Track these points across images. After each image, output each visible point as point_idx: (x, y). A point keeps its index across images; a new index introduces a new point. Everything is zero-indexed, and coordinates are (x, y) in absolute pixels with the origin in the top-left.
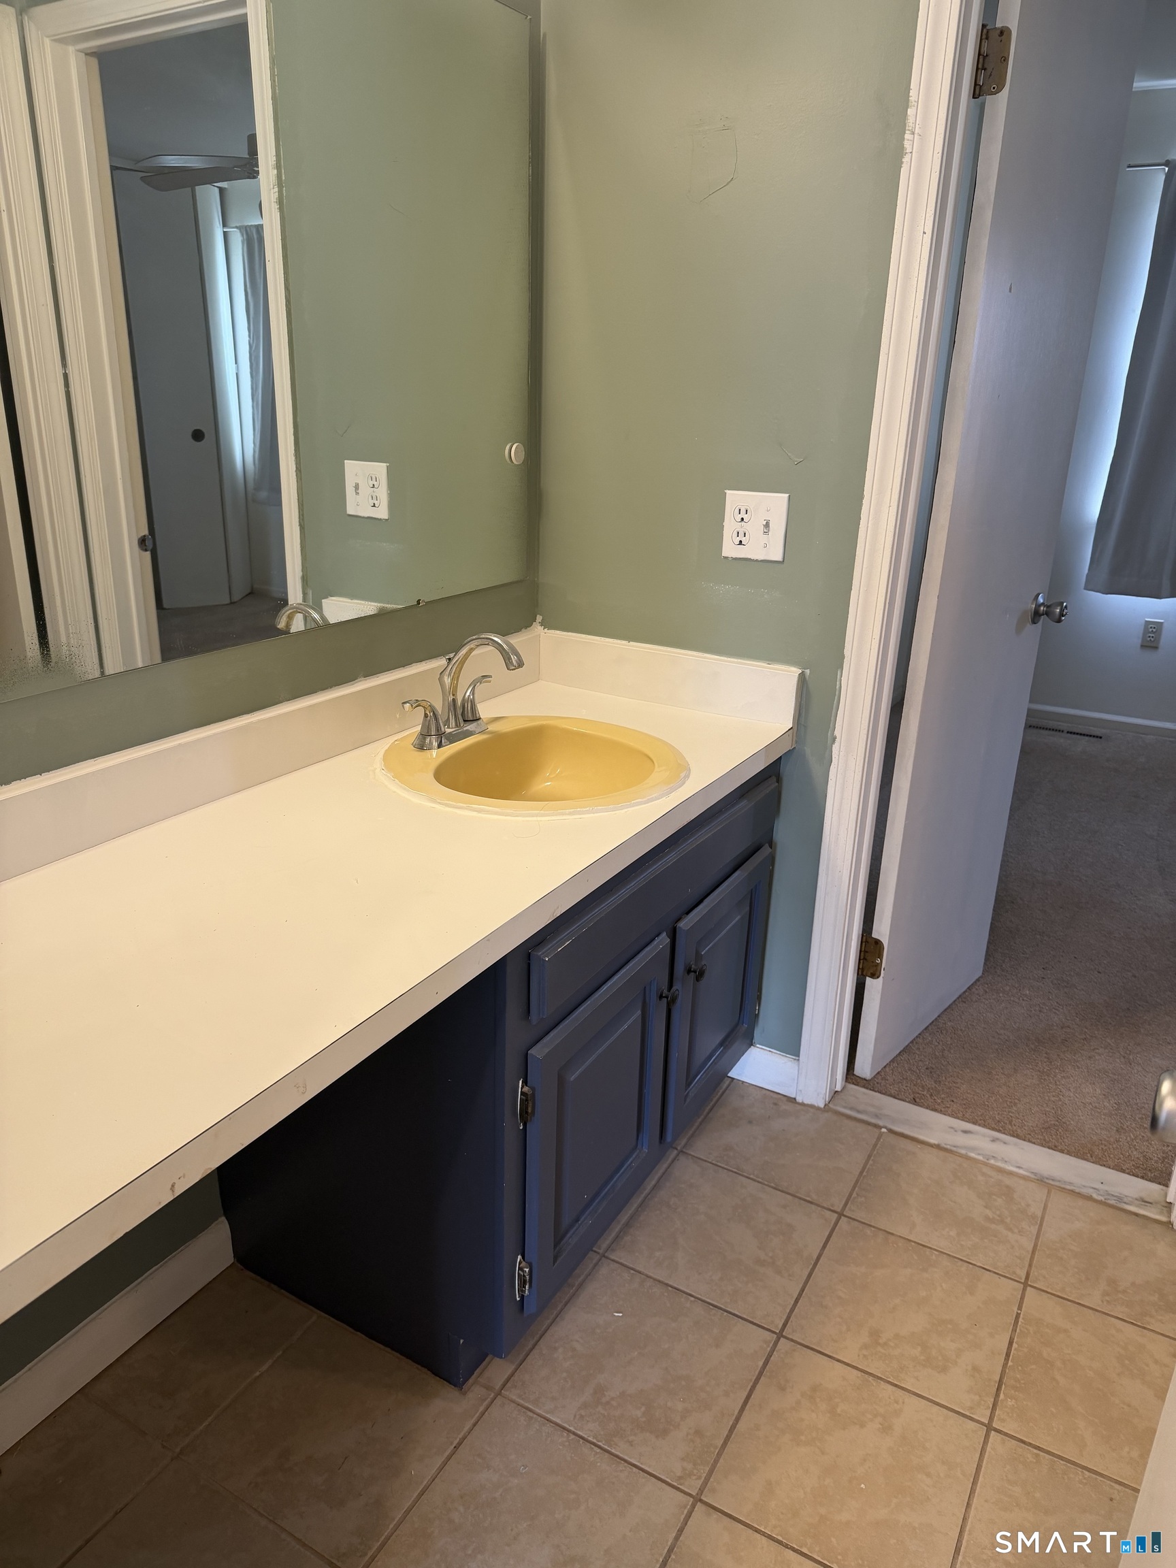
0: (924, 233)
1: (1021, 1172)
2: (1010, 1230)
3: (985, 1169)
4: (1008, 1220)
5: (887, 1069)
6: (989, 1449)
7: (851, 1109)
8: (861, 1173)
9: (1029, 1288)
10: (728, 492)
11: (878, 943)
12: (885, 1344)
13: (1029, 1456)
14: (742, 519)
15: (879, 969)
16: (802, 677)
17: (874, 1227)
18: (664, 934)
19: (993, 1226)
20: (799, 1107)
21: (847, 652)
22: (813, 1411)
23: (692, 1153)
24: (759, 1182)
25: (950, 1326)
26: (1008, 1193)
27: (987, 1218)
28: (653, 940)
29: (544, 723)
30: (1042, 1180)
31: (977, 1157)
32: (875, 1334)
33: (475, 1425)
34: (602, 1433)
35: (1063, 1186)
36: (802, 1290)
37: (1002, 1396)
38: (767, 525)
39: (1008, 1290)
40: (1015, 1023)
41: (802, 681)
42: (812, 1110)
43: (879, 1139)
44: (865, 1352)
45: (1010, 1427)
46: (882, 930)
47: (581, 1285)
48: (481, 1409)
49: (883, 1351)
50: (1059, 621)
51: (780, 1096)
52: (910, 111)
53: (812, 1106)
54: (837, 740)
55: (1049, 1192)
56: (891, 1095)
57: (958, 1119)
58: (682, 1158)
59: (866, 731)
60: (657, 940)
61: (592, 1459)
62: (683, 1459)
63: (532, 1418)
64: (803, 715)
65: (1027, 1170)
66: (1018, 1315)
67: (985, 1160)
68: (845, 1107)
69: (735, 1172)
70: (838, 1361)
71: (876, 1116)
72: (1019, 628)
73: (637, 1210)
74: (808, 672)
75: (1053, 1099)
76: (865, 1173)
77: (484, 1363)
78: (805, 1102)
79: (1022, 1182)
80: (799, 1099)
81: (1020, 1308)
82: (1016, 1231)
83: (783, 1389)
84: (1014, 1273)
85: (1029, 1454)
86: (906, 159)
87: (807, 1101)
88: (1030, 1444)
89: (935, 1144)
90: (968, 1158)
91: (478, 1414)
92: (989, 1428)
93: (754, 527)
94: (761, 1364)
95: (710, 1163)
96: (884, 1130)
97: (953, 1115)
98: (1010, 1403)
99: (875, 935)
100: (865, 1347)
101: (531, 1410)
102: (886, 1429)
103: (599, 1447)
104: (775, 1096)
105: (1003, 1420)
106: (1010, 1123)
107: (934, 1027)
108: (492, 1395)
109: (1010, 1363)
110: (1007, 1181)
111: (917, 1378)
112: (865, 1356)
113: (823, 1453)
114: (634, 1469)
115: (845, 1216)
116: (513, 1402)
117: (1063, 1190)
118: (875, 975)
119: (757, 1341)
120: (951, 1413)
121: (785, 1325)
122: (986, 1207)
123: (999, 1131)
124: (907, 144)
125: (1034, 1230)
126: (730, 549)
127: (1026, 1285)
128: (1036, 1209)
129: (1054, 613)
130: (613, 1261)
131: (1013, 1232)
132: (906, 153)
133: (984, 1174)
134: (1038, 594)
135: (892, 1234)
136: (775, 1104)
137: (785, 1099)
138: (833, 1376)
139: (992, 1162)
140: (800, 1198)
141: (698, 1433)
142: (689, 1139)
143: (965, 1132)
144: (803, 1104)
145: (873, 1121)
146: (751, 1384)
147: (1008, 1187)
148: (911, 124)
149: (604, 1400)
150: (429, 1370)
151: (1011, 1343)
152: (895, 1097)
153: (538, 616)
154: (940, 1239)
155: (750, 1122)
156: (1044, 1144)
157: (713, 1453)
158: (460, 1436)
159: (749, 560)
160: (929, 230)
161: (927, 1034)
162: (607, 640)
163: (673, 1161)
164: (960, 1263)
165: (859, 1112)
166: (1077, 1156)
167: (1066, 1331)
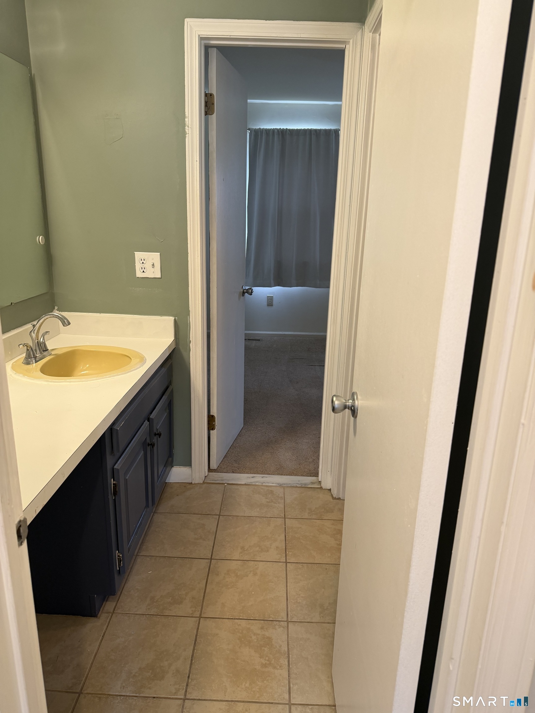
0: (197, 161)
1: (274, 485)
2: (275, 503)
3: (262, 487)
4: (274, 501)
5: (221, 464)
6: (288, 568)
7: (213, 480)
8: (222, 500)
9: (286, 519)
10: (136, 253)
11: (213, 416)
12: (247, 550)
13: (300, 566)
14: (143, 263)
15: (214, 426)
16: (175, 320)
17: (232, 516)
18: (146, 420)
19: (270, 504)
20: (194, 485)
21: (190, 309)
22: (230, 578)
23: (159, 512)
24: (187, 514)
25: (265, 538)
26: (272, 492)
27: (267, 502)
28: (143, 424)
29: (76, 348)
30: (281, 485)
31: (259, 484)
32: (243, 548)
33: (107, 627)
34: (158, 611)
35: (288, 485)
36: (214, 543)
37: (287, 553)
38: (153, 265)
39: (280, 521)
40: (259, 439)
41: (175, 321)
42: (199, 485)
43: (225, 488)
44: (241, 554)
45: (293, 560)
46: (214, 412)
47: (131, 568)
48: (108, 620)
49: (247, 552)
50: (251, 294)
51: (186, 484)
52: (186, 120)
53: (198, 484)
54: (192, 342)
55: (284, 488)
56: (225, 473)
57: (249, 474)
58: (156, 515)
59: (201, 337)
60: (145, 423)
61: (158, 620)
62: (191, 608)
63: (130, 616)
64: (177, 334)
65: (275, 484)
66: (285, 528)
67: (262, 484)
68: (210, 481)
69: (178, 513)
70: (233, 560)
71: (222, 480)
72: (239, 298)
73: (144, 537)
74: (177, 318)
75: (277, 460)
76: (223, 500)
77: (103, 606)
78: (196, 483)
79: (275, 488)
80: (193, 482)
81: (285, 525)
82: (277, 503)
83: (218, 575)
84: (280, 516)
85: (300, 565)
86: (187, 136)
87: (196, 482)
88: (299, 563)
89: (244, 484)
90: (255, 485)
91: (107, 623)
92: (286, 562)
93: (148, 265)
94: (207, 570)
95: (167, 513)
96: (226, 484)
97: (247, 473)
98: (290, 553)
99: (211, 414)
100: (241, 553)
101: (128, 614)
102: (255, 574)
103: (159, 615)
104: (184, 484)
105: (290, 559)
106: (266, 470)
107: (232, 447)
108: (111, 614)
109: (287, 542)
110: (270, 489)
111: (260, 556)
112: (241, 556)
113: (237, 589)
114: (175, 617)
115: (221, 515)
116: (120, 613)
117: (288, 487)
118: (213, 429)
119: (204, 564)
120: (274, 563)
121: (212, 556)
122: (266, 499)
123: (263, 474)
124: (187, 131)
125: (283, 501)
126: (139, 274)
127: (285, 518)
128: (281, 495)
129: (249, 292)
130: (141, 556)
131: (276, 504)
132: (187, 134)
133: (262, 489)
134: (243, 286)
135: (239, 516)
136: (185, 487)
137: (188, 484)
138: (234, 565)
139: (264, 484)
140: (204, 514)
141: (193, 598)
142: (156, 508)
143: (253, 477)
144: (195, 484)
145: (221, 482)
146: (206, 577)
147: (271, 491)
148: (187, 124)
149: (155, 601)
150: (80, 616)
151: (285, 537)
152: (226, 473)
153: (55, 307)
154: (254, 513)
155: (177, 495)
156: (279, 474)
157: (201, 602)
158: (103, 632)
159: (148, 278)
160: (198, 160)
161: (231, 450)
162: (90, 314)
163: (152, 517)
164: (263, 518)
165: (215, 481)
166: (289, 475)
167: (301, 527)
